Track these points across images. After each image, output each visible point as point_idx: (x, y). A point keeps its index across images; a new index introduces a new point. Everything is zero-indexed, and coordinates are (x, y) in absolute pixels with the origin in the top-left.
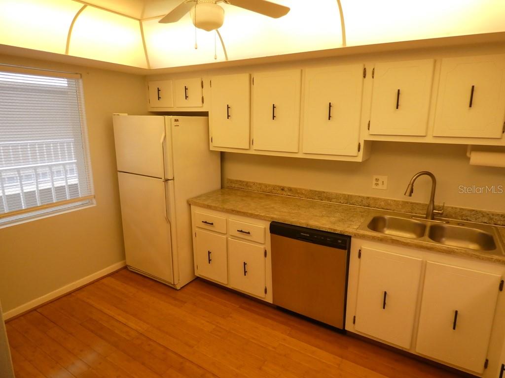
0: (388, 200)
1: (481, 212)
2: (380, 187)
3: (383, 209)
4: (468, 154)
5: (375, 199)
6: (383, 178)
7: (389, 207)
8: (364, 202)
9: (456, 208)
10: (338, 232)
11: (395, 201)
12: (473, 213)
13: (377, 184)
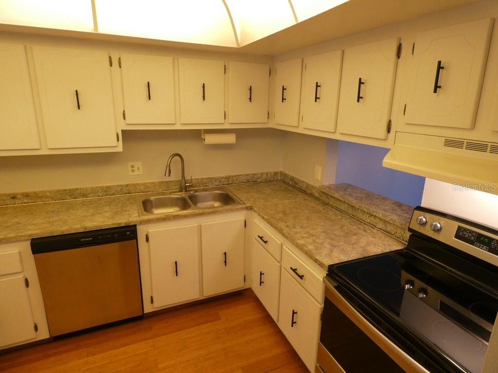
0: (147, 183)
1: (214, 178)
2: (136, 172)
3: (143, 192)
4: (202, 136)
5: (134, 185)
6: (138, 164)
7: (148, 190)
8: (125, 190)
9: (198, 179)
10: (124, 225)
11: (153, 183)
12: (210, 180)
13: (133, 171)
